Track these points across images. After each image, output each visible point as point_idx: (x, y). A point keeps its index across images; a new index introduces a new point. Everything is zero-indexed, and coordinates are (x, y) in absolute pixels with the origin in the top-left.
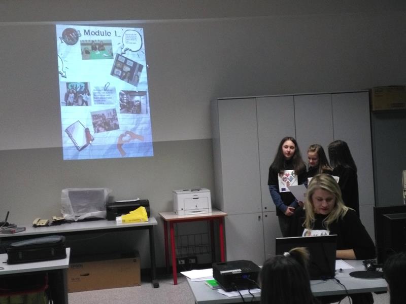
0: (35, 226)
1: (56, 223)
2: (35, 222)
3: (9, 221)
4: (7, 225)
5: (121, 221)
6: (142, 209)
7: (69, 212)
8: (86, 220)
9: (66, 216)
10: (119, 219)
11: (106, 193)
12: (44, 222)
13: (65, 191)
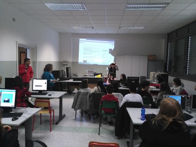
0: (81, 76)
1: (85, 76)
2: (81, 75)
3: (77, 75)
4: (76, 75)
5: (96, 77)
6: (100, 75)
7: (87, 74)
8: (90, 76)
9: (87, 75)
10: (96, 76)
11: (95, 71)
12: (83, 75)
13: (87, 70)
